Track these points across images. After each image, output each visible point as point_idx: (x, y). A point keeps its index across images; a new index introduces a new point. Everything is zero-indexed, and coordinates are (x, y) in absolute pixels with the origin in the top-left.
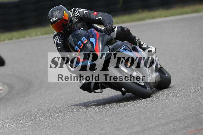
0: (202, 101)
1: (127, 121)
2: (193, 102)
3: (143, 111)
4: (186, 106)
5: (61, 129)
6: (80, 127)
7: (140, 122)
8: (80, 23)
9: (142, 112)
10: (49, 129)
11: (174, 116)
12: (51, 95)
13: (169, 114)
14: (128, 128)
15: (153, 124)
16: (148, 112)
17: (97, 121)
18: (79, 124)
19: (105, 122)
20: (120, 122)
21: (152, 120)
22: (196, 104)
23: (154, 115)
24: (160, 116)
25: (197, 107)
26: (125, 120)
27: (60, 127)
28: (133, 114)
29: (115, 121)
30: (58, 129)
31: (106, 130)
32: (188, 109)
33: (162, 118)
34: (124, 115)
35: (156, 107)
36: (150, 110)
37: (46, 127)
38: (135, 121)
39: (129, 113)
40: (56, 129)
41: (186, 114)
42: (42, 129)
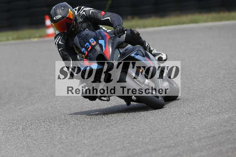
0: (196, 126)
1: (108, 144)
2: (186, 126)
3: (128, 134)
4: (178, 131)
5: (31, 151)
6: (54, 149)
7: (124, 147)
8: (85, 23)
9: (126, 135)
10: (17, 150)
11: (164, 142)
12: (21, 110)
13: (158, 139)
14: (109, 153)
15: (139, 150)
16: (134, 135)
17: (73, 144)
18: (53, 145)
19: (83, 145)
20: (101, 145)
21: (138, 145)
22: (189, 129)
23: (141, 139)
24: (147, 140)
25: (191, 133)
26: (107, 144)
27: (31, 148)
28: (116, 137)
29: (94, 144)
30: (28, 150)
31: (83, 154)
32: (180, 135)
33: (150, 143)
34: (106, 138)
35: (143, 131)
36: (136, 133)
37: (13, 147)
38: (118, 145)
39: (111, 135)
40: (26, 150)
41: (178, 140)
42: (9, 149)
